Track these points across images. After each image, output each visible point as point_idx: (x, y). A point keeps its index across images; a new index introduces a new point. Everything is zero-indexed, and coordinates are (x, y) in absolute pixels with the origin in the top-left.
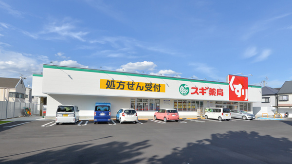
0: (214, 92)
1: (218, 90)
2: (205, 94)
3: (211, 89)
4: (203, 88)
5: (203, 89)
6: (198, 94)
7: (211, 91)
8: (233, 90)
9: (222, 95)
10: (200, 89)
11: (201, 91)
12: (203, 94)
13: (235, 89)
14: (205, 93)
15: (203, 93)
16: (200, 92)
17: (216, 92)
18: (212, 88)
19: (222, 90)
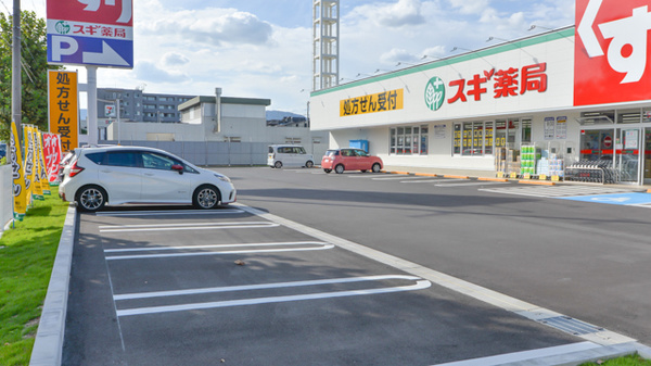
0: (512, 81)
1: (525, 69)
2: (482, 95)
3: (501, 73)
4: (477, 77)
5: (477, 81)
6: (464, 99)
7: (500, 83)
8: (594, 50)
9: (542, 87)
10: (470, 83)
11: (472, 88)
12: (478, 98)
13: (605, 44)
14: (485, 90)
15: (477, 93)
16: (470, 93)
17: (519, 79)
18: (506, 69)
19: (543, 67)
